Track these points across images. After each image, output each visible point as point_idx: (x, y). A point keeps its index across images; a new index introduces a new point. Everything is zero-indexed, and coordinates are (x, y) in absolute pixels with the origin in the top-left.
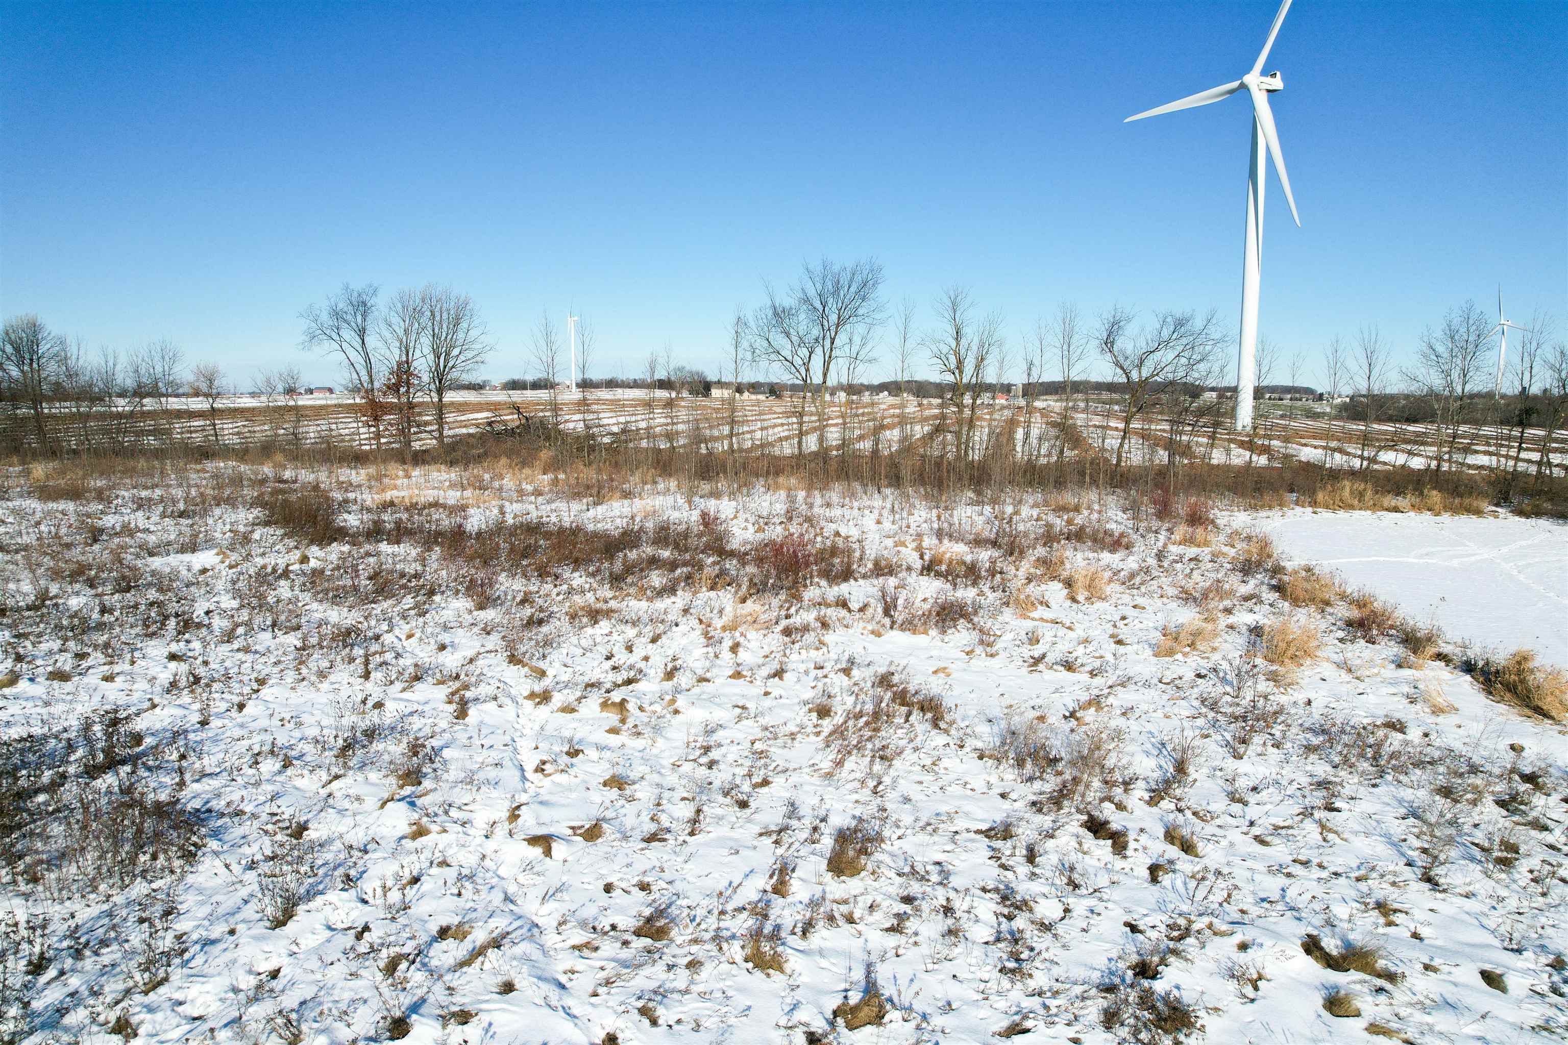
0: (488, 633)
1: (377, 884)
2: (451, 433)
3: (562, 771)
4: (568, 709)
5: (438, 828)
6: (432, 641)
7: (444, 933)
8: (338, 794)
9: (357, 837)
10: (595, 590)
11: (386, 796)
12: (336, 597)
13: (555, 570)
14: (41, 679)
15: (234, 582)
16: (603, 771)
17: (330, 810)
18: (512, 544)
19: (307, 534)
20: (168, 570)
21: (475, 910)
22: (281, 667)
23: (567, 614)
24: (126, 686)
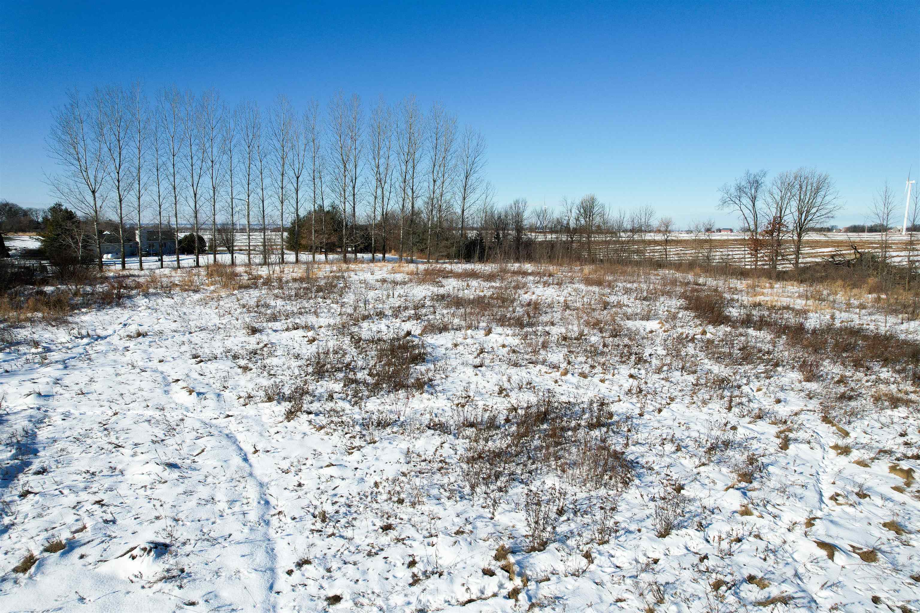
0: (811, 398)
1: (716, 534)
2: (805, 260)
3: (851, 505)
4: (862, 463)
5: (758, 514)
6: (773, 396)
7: (751, 579)
8: (703, 474)
9: (709, 503)
10: (898, 383)
11: (730, 484)
12: (719, 358)
13: (868, 364)
14: (576, 375)
15: (665, 341)
16: (885, 516)
17: (697, 482)
18: (836, 340)
19: (708, 317)
20: (635, 329)
21: (773, 573)
22: (683, 393)
23: (872, 396)
24: (610, 386)
